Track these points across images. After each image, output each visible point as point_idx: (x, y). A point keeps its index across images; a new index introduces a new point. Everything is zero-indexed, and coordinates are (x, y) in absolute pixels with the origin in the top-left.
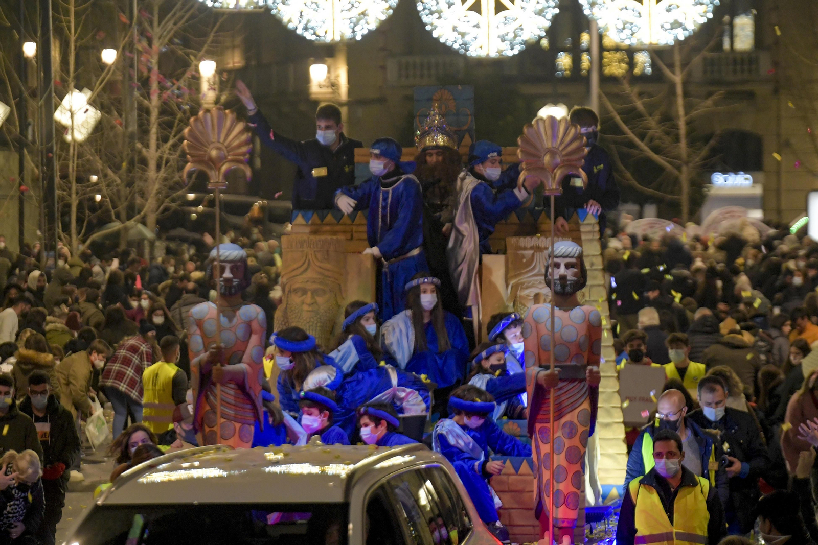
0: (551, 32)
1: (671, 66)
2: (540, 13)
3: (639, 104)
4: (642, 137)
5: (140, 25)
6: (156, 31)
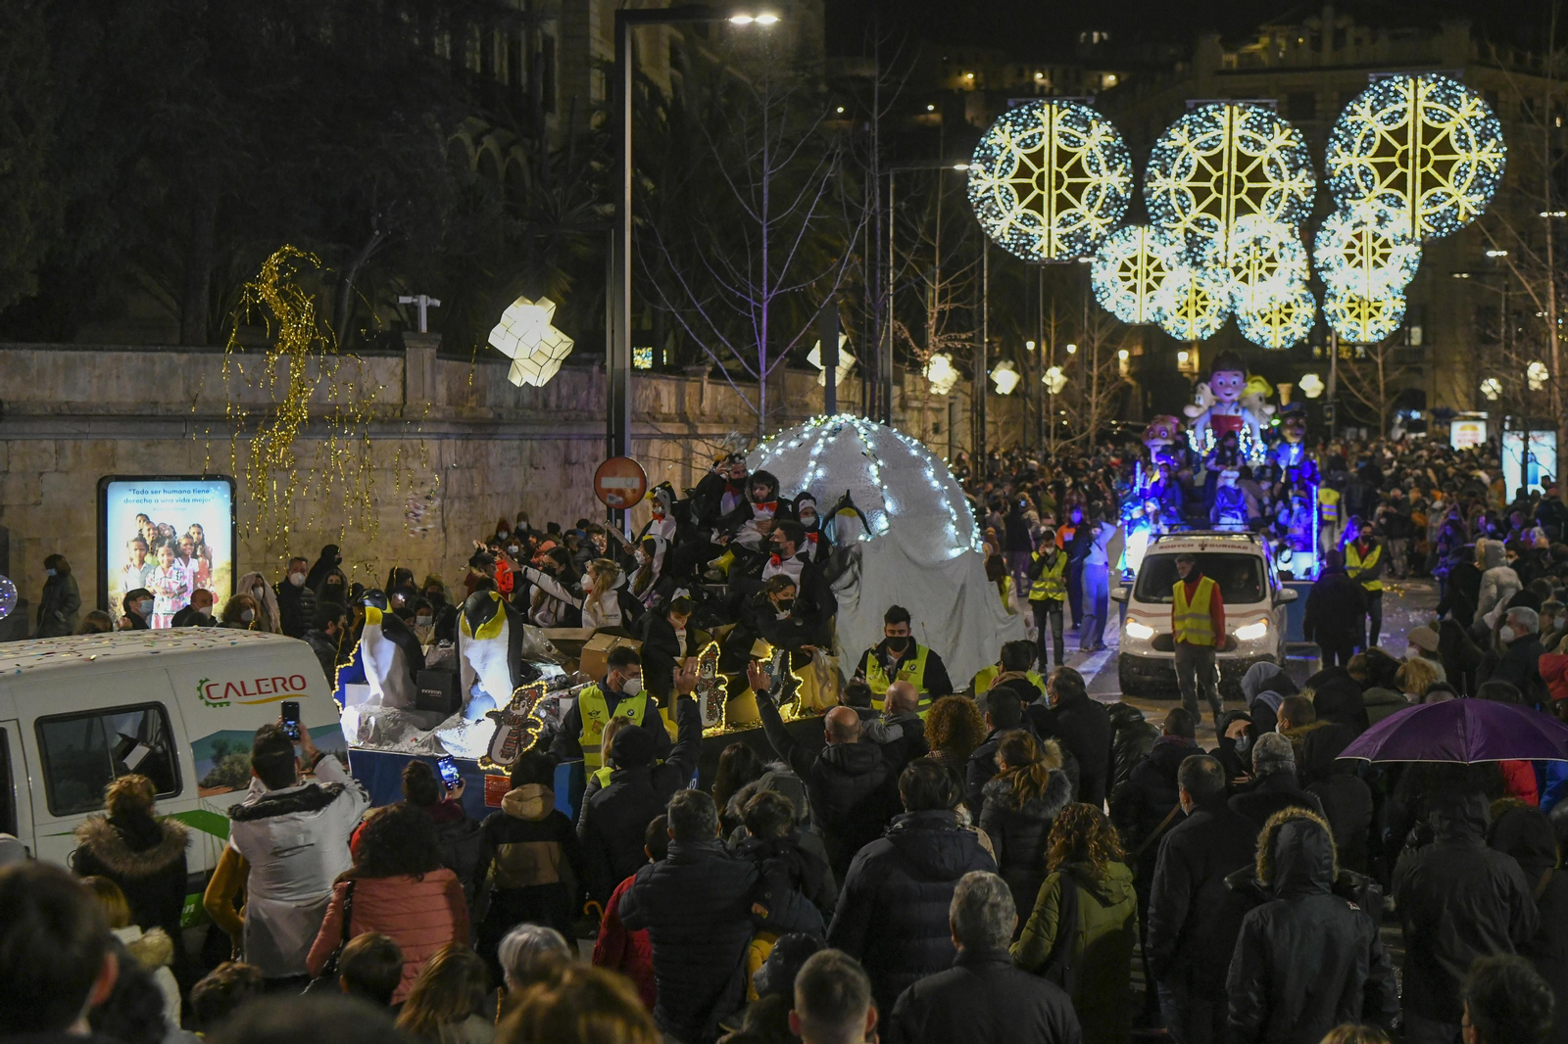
0: (1310, 335)
1: (1376, 354)
2: (1304, 325)
3: (1358, 374)
4: (1359, 391)
5: (1088, 332)
6: (1096, 336)
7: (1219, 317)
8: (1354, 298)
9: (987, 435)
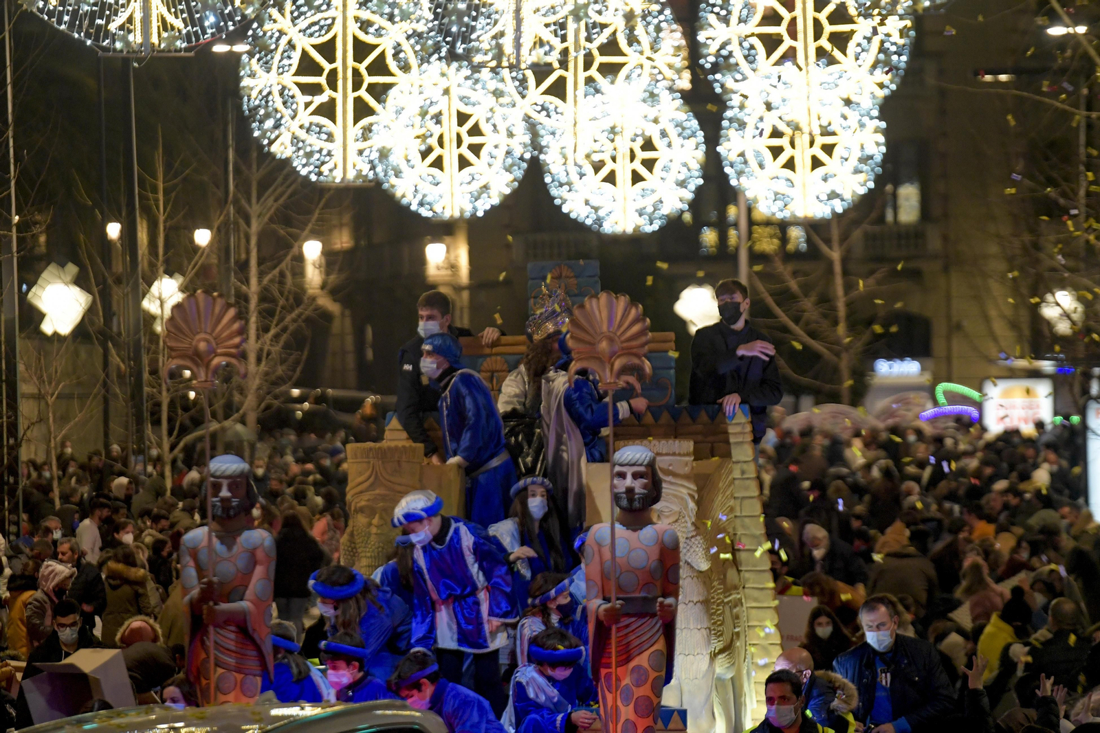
0: (694, 205)
1: (828, 242)
2: (682, 184)
3: (793, 285)
4: (797, 320)
5: (236, 202)
6: (254, 209)
7: (508, 169)
8: (782, 127)
9: (22, 424)
